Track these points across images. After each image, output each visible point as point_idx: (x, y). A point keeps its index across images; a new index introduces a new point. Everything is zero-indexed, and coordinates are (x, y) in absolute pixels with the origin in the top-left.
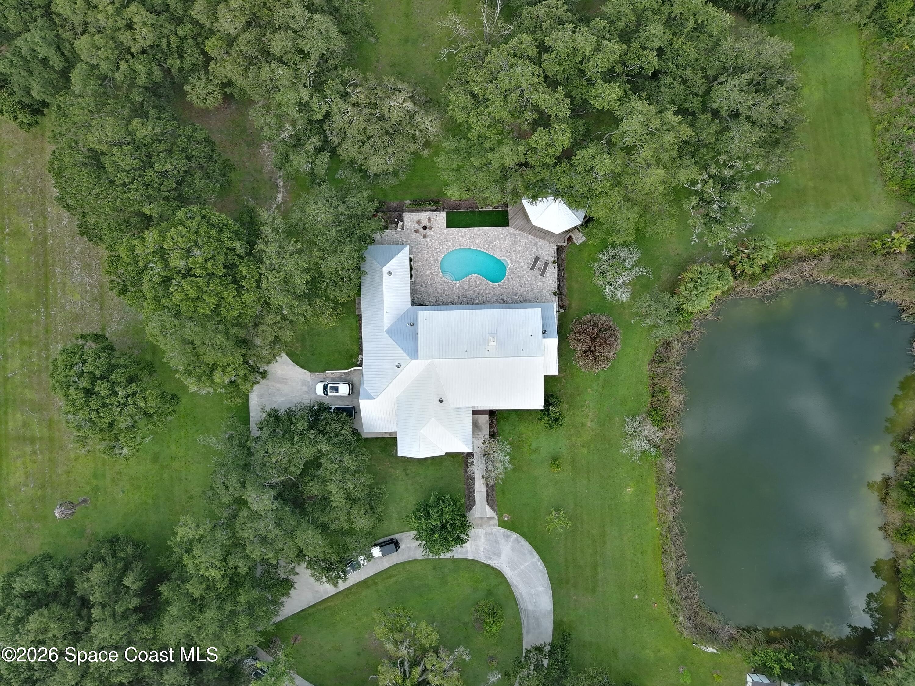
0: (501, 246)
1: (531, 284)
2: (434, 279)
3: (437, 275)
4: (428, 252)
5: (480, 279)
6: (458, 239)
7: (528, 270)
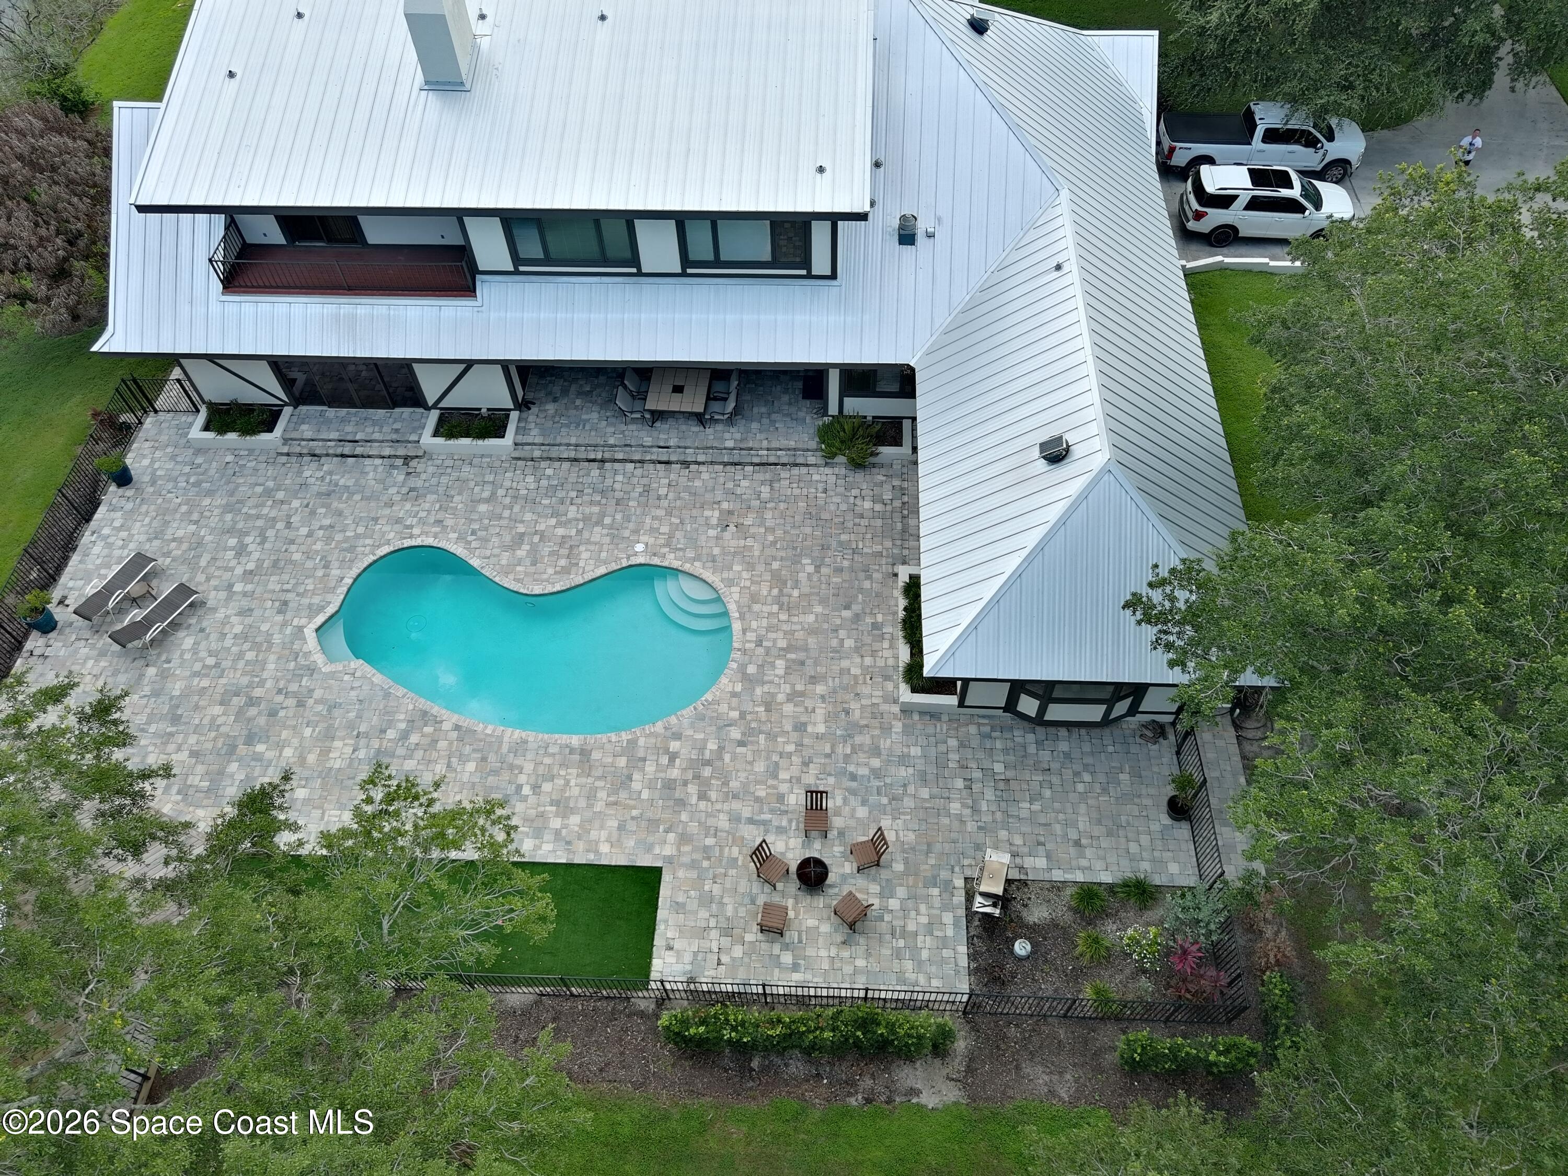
0: (329, 735)
1: (230, 531)
2: (778, 580)
3: (754, 598)
4: (800, 727)
5: (507, 571)
6: (591, 796)
7: (213, 598)
